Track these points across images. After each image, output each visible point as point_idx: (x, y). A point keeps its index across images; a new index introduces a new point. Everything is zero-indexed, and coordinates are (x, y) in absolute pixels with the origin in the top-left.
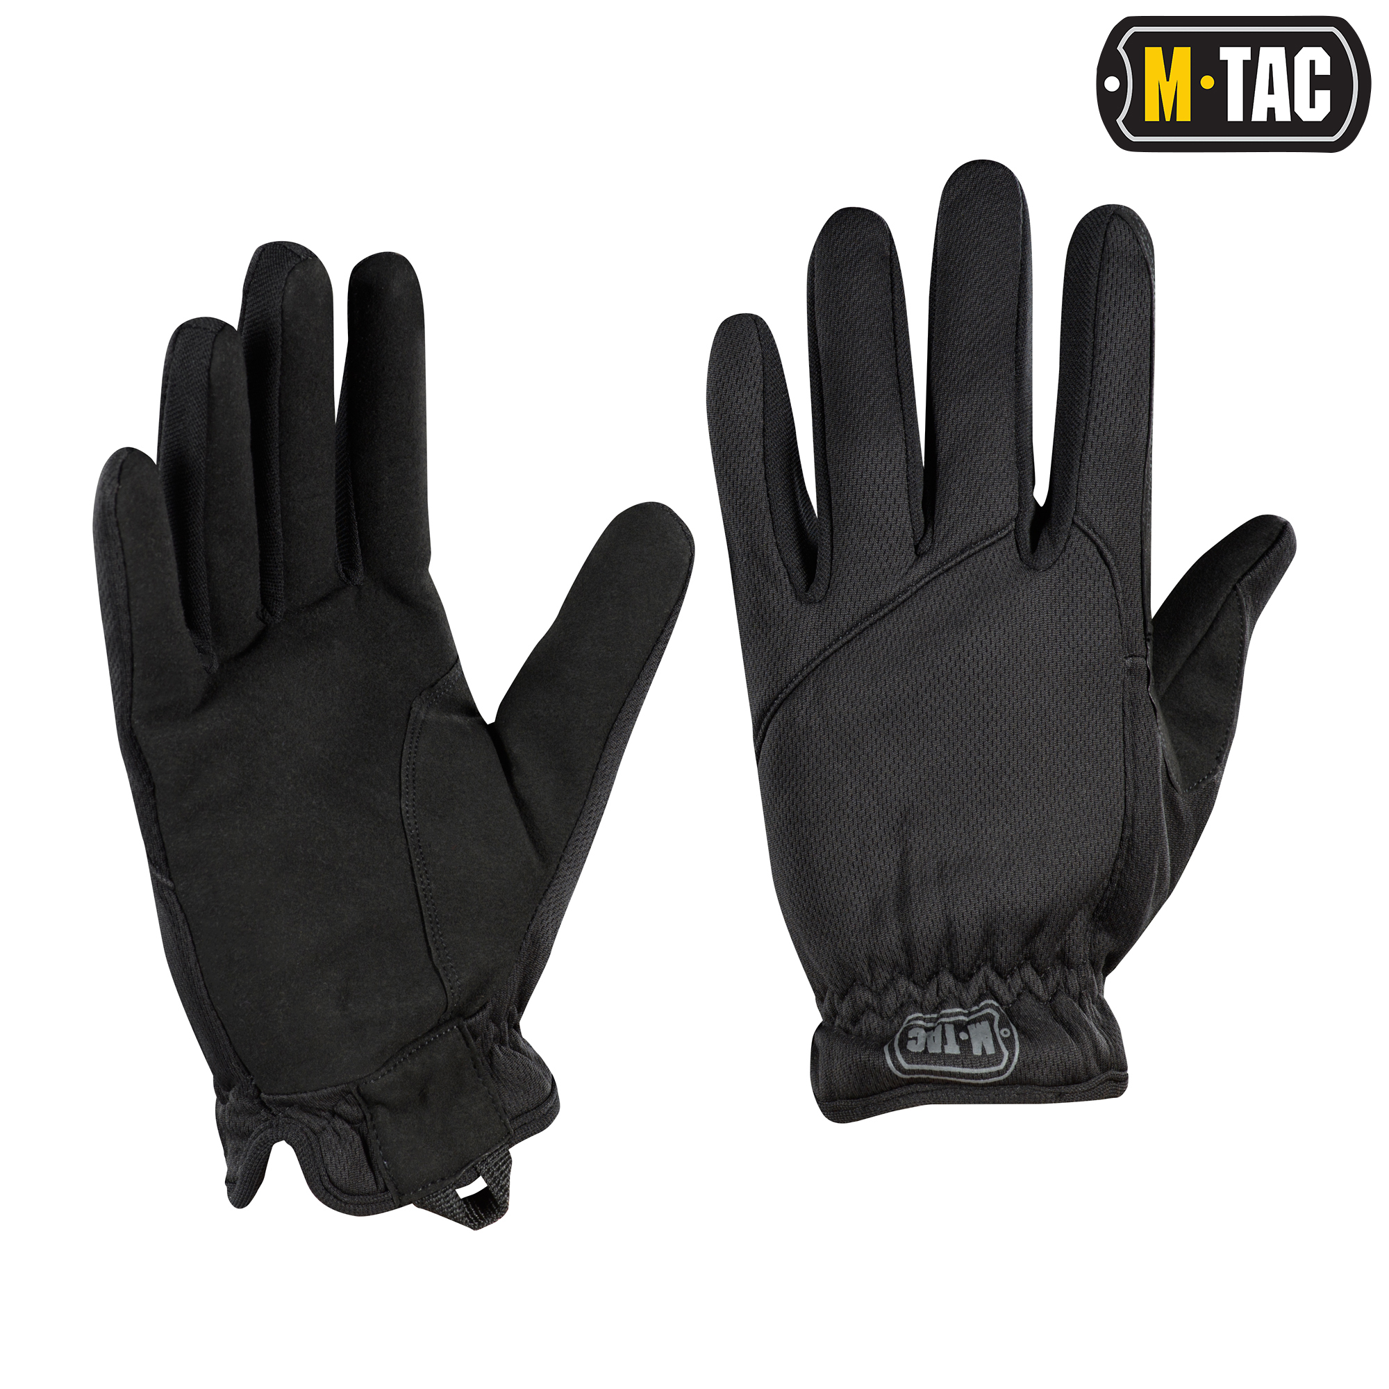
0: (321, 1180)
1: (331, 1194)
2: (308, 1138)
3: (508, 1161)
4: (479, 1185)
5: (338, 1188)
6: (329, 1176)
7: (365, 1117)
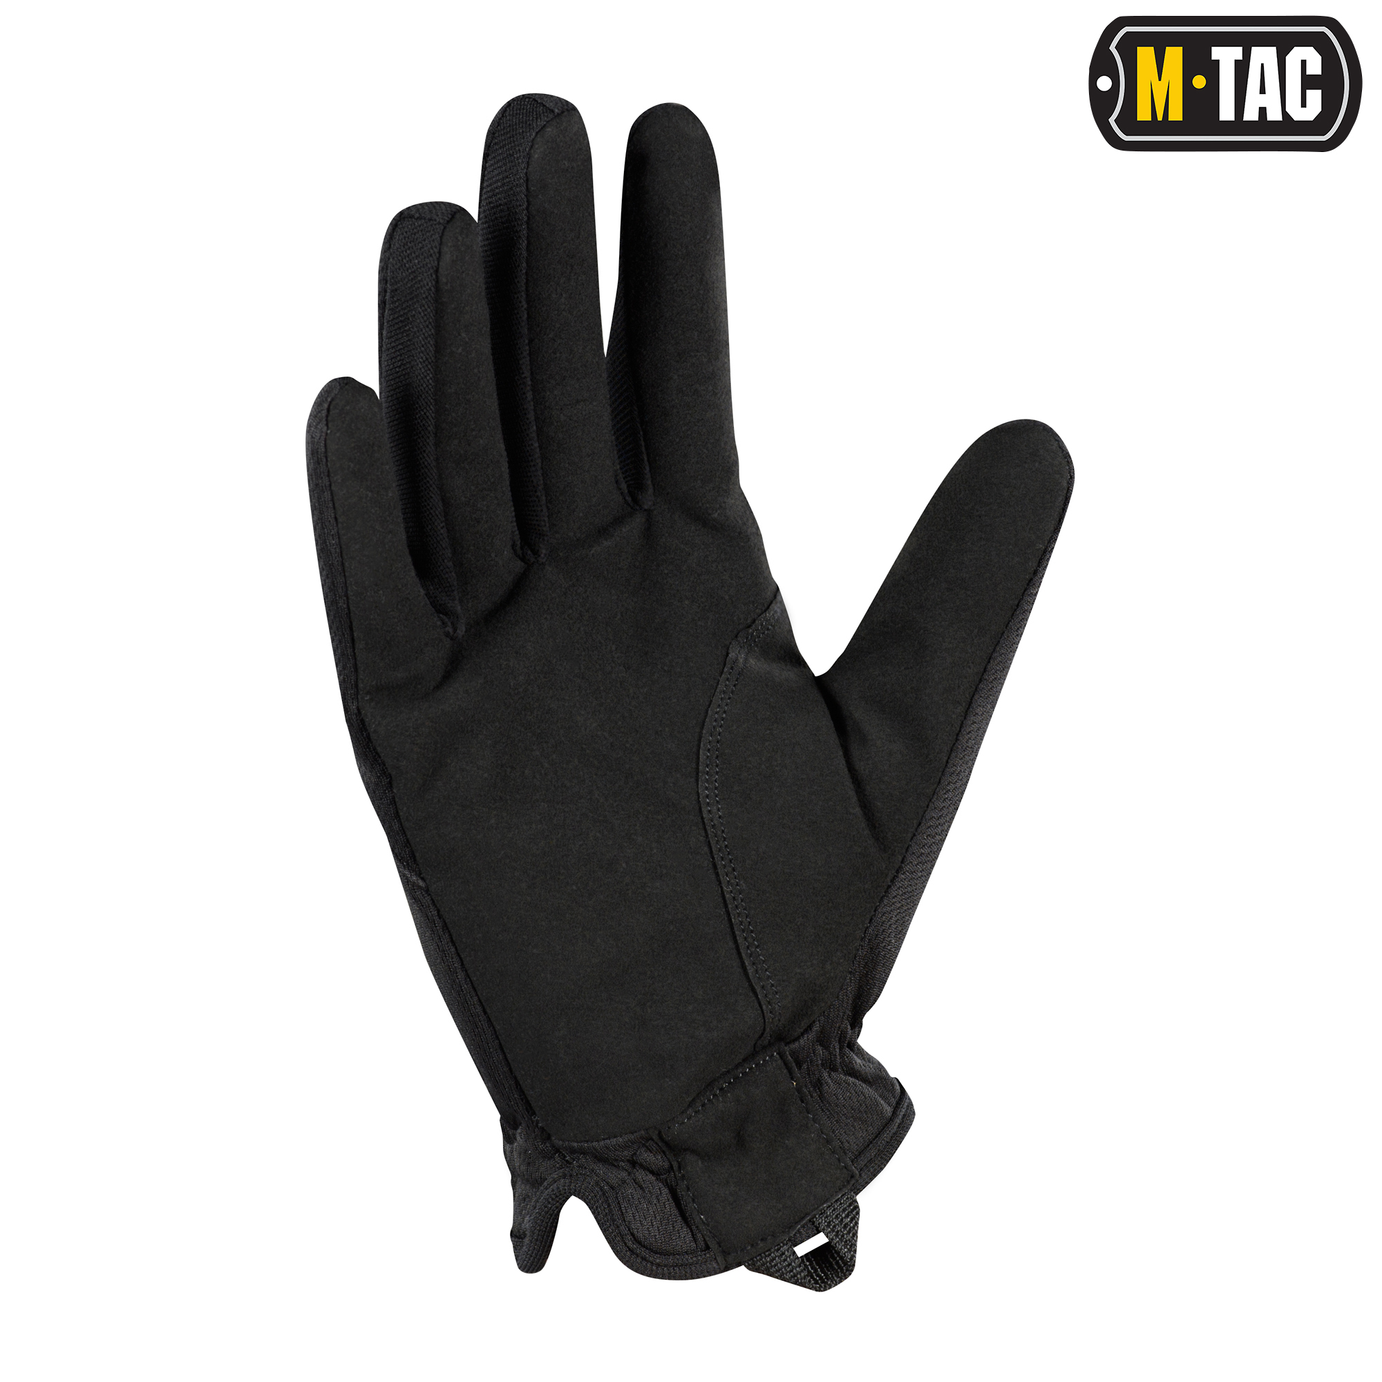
0: (623, 1241)
1: (638, 1256)
2: (604, 1194)
3: (854, 1210)
4: (820, 1240)
5: (647, 1248)
6: (633, 1235)
7: (671, 1167)
